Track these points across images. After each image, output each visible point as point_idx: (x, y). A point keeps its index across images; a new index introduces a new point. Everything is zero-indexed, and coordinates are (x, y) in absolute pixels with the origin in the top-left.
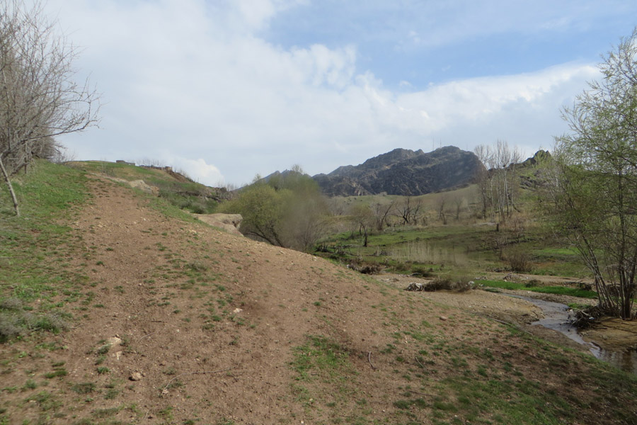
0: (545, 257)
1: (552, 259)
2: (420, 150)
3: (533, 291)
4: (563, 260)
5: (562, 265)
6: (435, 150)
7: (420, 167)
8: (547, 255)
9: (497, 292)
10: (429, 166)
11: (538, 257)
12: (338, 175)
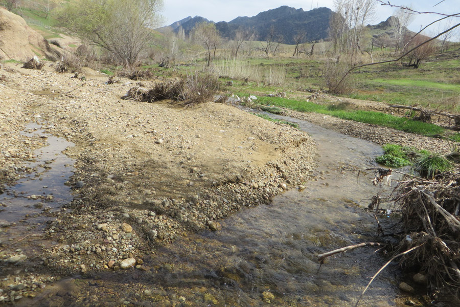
0: (374, 86)
1: (380, 88)
2: (301, 9)
3: (334, 116)
4: (392, 90)
5: (389, 95)
6: (312, 9)
7: (299, 22)
8: (376, 84)
9: (278, 113)
10: (306, 22)
11: (366, 86)
12: (236, 24)
